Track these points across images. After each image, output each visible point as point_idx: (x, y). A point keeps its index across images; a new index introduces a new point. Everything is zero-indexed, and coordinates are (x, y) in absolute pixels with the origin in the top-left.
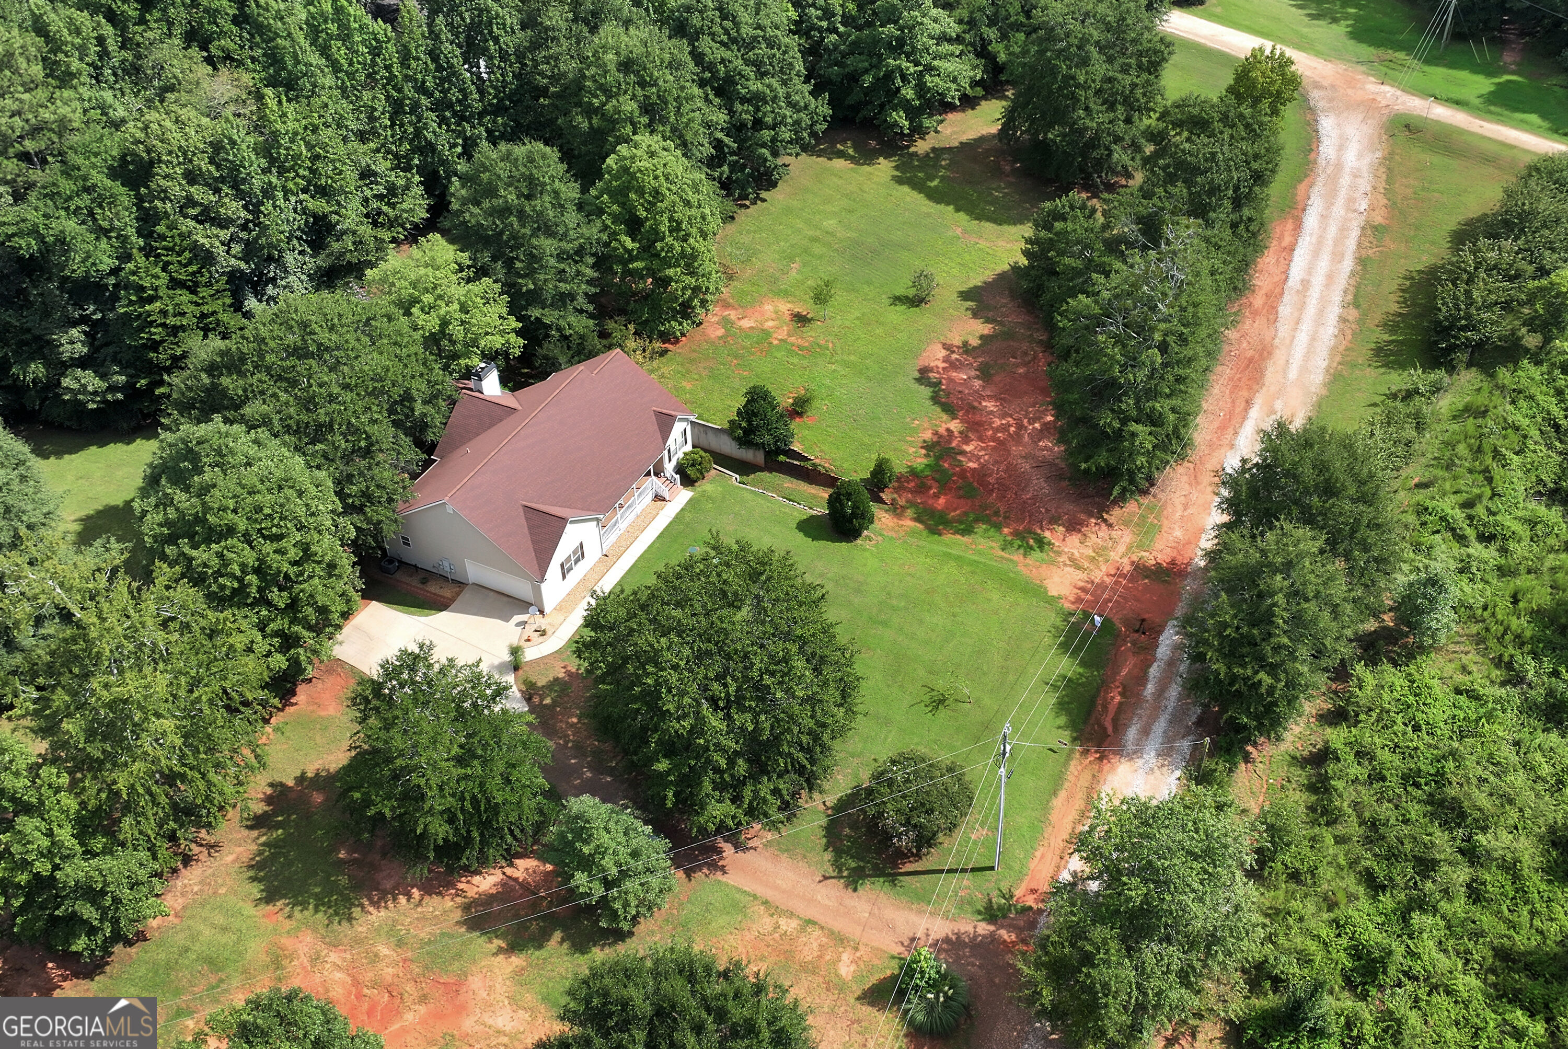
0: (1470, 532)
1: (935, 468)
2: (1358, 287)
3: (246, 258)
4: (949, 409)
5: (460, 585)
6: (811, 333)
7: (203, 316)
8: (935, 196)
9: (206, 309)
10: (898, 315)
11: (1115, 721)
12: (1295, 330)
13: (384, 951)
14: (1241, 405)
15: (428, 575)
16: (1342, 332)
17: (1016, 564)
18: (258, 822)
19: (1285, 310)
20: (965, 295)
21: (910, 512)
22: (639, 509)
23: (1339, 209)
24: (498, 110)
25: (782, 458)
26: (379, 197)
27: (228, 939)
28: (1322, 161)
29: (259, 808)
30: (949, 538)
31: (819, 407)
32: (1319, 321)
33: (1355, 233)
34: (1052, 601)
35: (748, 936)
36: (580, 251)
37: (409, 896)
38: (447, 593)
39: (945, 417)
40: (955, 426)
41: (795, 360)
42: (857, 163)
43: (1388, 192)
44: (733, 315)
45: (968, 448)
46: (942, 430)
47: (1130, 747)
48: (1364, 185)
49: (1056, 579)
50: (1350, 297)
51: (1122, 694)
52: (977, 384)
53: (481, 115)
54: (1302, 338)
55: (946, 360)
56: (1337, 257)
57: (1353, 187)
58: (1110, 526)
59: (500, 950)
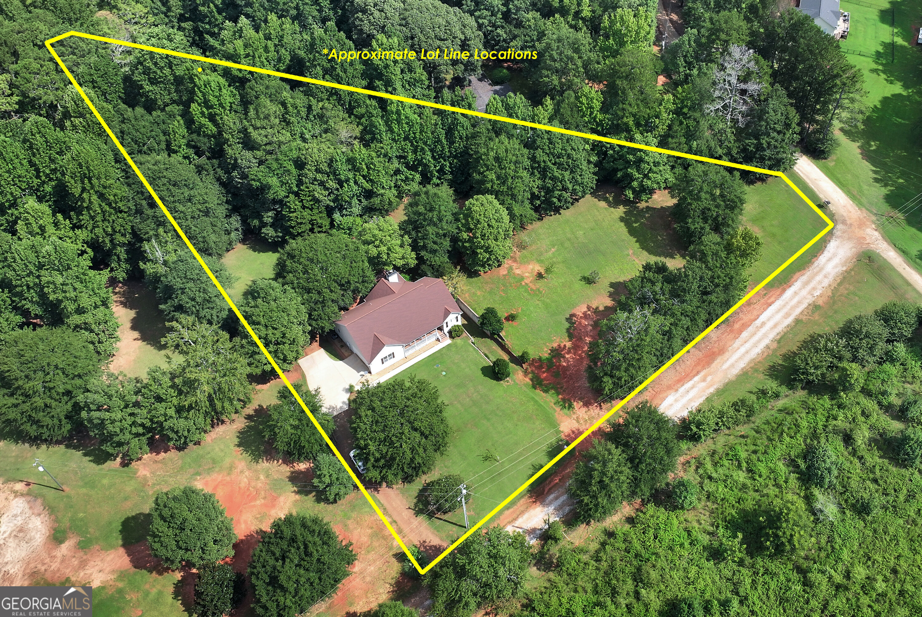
0: (744, 465)
1: (549, 360)
2: (785, 334)
3: (334, 201)
4: (571, 336)
5: (352, 352)
6: (540, 284)
7: (312, 220)
8: (632, 232)
9: (313, 218)
10: (579, 285)
11: (550, 489)
12: (742, 345)
13: (262, 477)
14: (694, 372)
15: (344, 345)
16: (763, 352)
17: (556, 411)
18: (249, 417)
19: (745, 334)
20: (612, 285)
21: (530, 376)
22: (427, 342)
23: (804, 292)
24: (455, 157)
25: (496, 336)
26: (402, 180)
27: (222, 454)
28: (816, 264)
29: (252, 412)
30: (538, 391)
31: (522, 320)
32: (755, 345)
33: (805, 305)
34: (558, 432)
35: (372, 518)
36: (445, 235)
37: (278, 461)
38: (346, 354)
39: (567, 339)
40: (569, 344)
41: (526, 294)
42: (610, 206)
43: (835, 290)
44: (515, 265)
45: (567, 356)
46: (562, 345)
47: (547, 501)
48: (826, 283)
49: (566, 423)
50: (779, 337)
51: (560, 480)
52: (590, 328)
53: (449, 157)
54: (743, 350)
55: (584, 313)
56: (787, 315)
57: (820, 282)
58: (601, 409)
59: (295, 491)
